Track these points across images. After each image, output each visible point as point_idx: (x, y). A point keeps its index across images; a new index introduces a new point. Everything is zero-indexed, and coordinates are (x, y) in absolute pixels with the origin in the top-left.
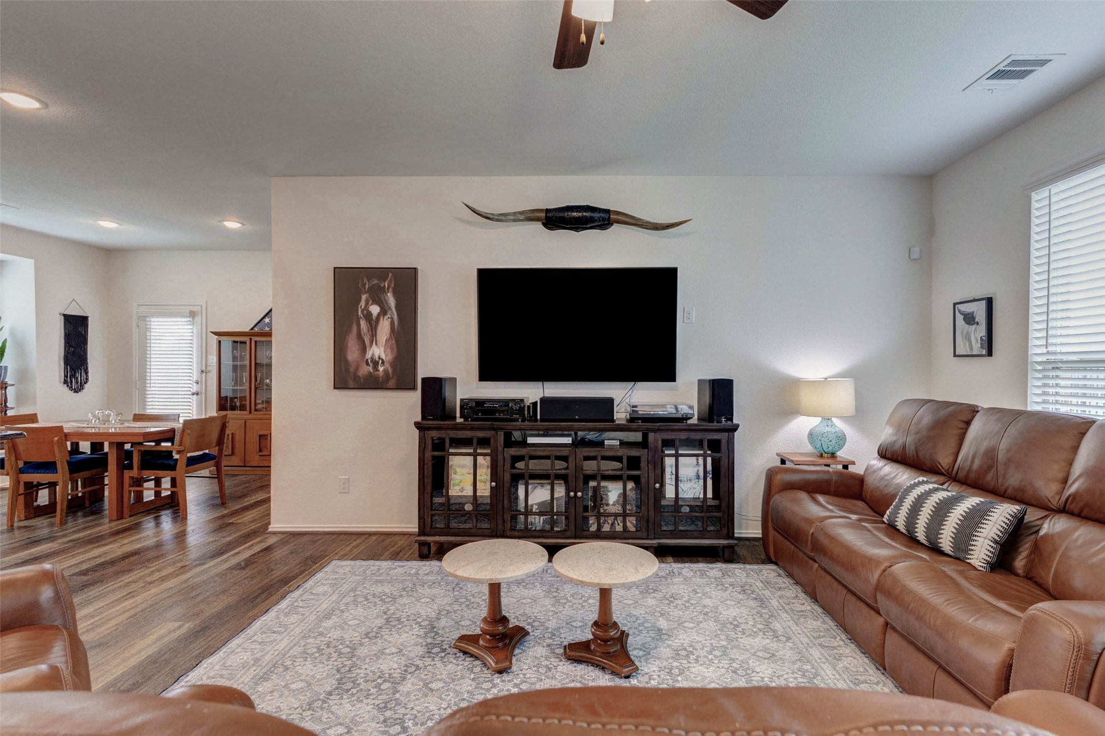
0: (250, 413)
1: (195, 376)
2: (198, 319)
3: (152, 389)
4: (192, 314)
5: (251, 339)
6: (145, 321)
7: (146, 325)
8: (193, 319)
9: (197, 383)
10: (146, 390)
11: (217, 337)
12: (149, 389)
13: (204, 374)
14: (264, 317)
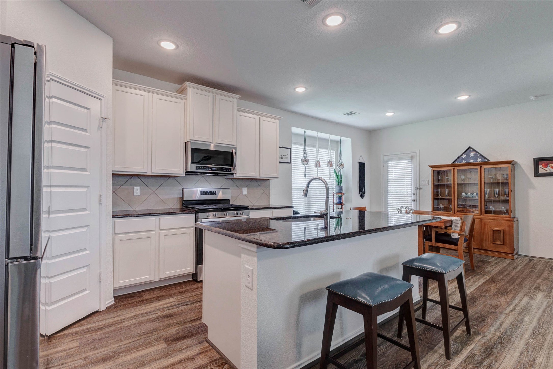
0: (454, 213)
1: (413, 191)
2: (414, 160)
3: (391, 197)
4: (412, 158)
5: (454, 168)
6: (387, 163)
7: (388, 165)
8: (412, 160)
9: (414, 195)
10: (388, 198)
11: (432, 168)
12: (389, 197)
13: (418, 190)
14: (462, 155)
